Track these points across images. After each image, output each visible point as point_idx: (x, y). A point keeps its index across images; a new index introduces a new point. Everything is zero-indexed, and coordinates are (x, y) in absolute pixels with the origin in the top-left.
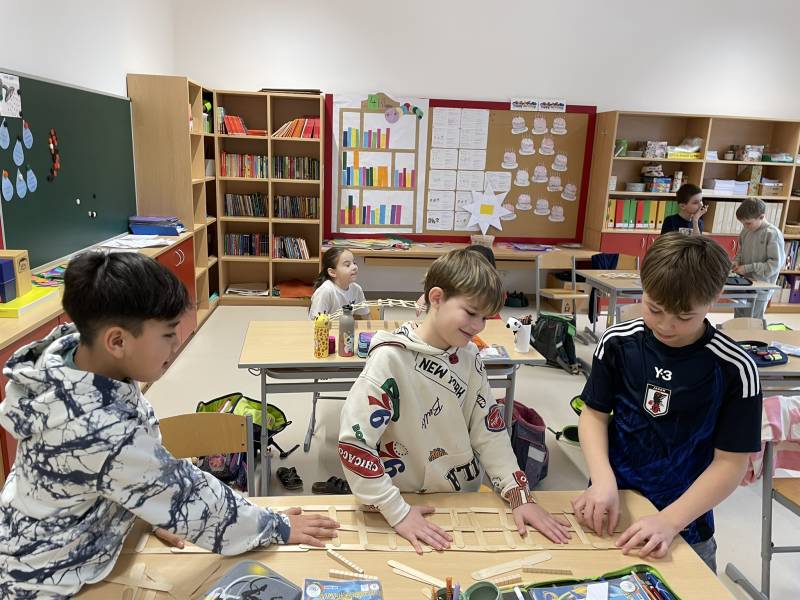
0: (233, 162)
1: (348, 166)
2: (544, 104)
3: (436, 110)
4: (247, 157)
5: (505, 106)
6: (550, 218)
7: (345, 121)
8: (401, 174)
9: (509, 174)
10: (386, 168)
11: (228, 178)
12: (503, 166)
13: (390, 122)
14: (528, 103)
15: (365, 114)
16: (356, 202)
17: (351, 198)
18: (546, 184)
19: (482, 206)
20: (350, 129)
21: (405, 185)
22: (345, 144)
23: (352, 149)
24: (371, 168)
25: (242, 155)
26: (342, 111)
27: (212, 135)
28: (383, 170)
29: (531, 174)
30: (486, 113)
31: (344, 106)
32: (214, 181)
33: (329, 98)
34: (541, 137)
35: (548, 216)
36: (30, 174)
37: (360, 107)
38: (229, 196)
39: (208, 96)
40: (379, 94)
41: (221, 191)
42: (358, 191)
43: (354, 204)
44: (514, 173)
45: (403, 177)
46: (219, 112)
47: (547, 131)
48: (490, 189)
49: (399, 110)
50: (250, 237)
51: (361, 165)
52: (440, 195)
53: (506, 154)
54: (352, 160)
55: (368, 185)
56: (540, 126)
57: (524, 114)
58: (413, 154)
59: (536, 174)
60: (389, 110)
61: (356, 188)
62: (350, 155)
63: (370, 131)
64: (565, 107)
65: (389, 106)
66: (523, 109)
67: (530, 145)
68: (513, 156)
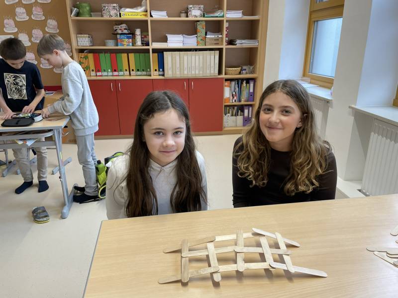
12: (5, 31)
29: (30, 36)
34: (31, 6)
47: (34, 1)
53: (6, 21)
59: (34, 36)
67: (23, 13)
68: (11, 22)
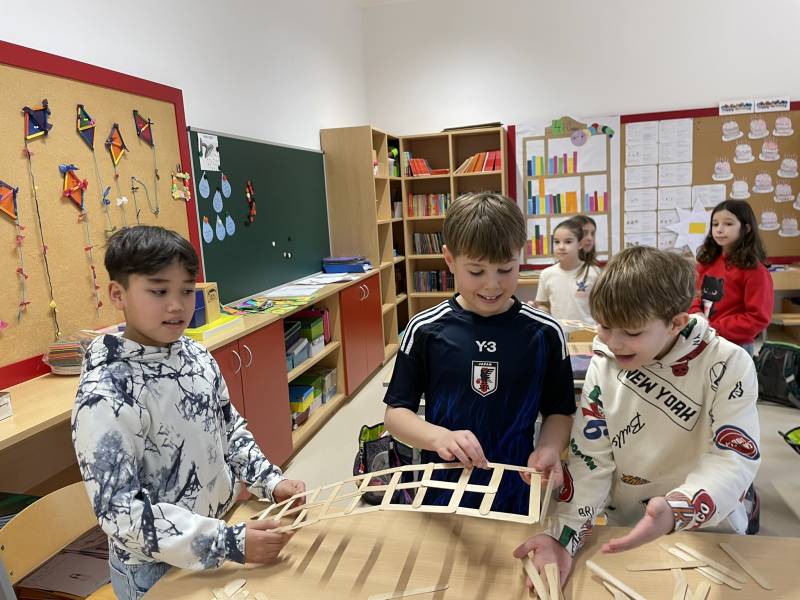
0: (419, 202)
1: (533, 195)
2: (762, 104)
3: (628, 126)
4: (432, 196)
5: (713, 112)
6: (780, 233)
7: (529, 151)
8: (591, 198)
9: (723, 187)
10: (574, 193)
11: (415, 218)
12: (714, 177)
13: (577, 144)
14: (741, 105)
15: (550, 141)
16: (543, 232)
17: (537, 227)
18: (773, 194)
19: (692, 225)
20: (534, 157)
21: (597, 209)
22: (530, 173)
23: (537, 178)
24: (559, 195)
25: (428, 195)
26: (525, 140)
27: (398, 178)
28: (571, 195)
29: (751, 184)
30: (688, 122)
31: (527, 135)
32: (402, 222)
33: (512, 129)
34: (761, 141)
35: (778, 230)
36: (229, 220)
37: (543, 134)
38: (417, 236)
39: (393, 142)
40: (563, 118)
41: (409, 232)
42: (545, 219)
43: (541, 233)
44: (729, 185)
45: (594, 201)
46: (405, 157)
47: (768, 133)
48: (700, 205)
49: (586, 131)
50: (437, 274)
51: (547, 193)
52: (638, 217)
53: (717, 165)
54: (538, 189)
55: (555, 212)
56: (758, 129)
57: (736, 118)
58: (605, 176)
59: (757, 183)
60: (575, 134)
61: (543, 216)
62: (535, 184)
63: (556, 158)
64: (789, 104)
65: (575, 129)
66: (735, 112)
67: (747, 152)
68: (726, 166)
